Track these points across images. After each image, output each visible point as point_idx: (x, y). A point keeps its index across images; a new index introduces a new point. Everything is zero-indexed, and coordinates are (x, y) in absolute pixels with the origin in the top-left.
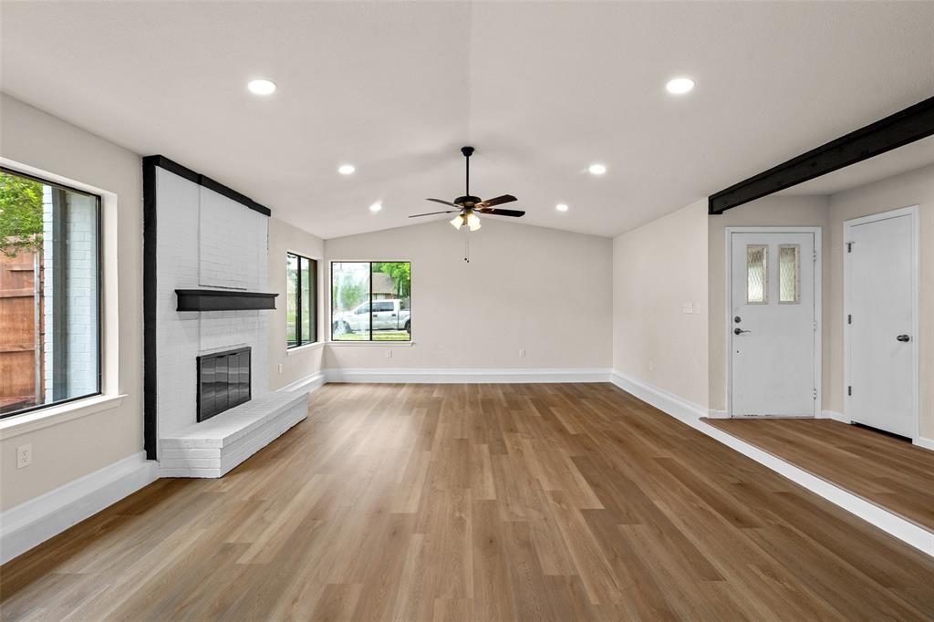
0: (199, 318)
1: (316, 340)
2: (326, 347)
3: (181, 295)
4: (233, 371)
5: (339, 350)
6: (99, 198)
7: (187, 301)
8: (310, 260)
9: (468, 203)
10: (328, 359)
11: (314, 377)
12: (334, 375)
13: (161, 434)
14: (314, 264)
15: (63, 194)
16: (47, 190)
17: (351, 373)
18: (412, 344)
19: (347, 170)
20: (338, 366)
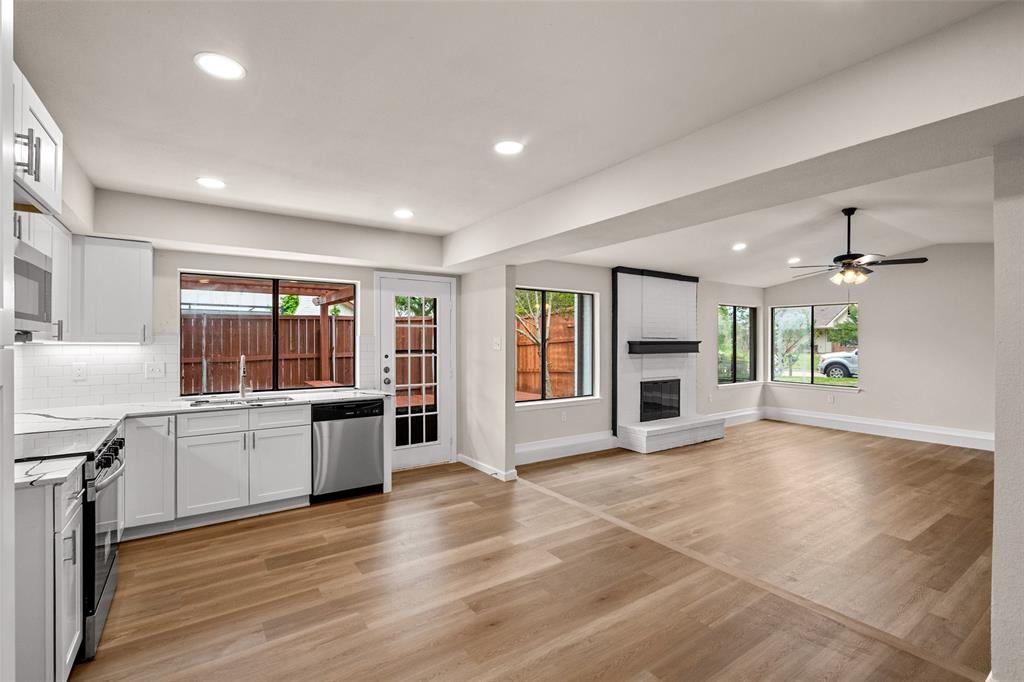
0: (642, 358)
1: (755, 379)
2: (765, 387)
3: (631, 344)
4: (665, 397)
5: (777, 390)
6: (592, 295)
7: (635, 348)
8: (751, 308)
9: (847, 260)
10: (765, 398)
11: (750, 411)
12: (772, 412)
13: (620, 423)
14: (754, 311)
15: (581, 296)
16: (576, 295)
17: (793, 413)
18: (860, 391)
19: (739, 247)
20: (777, 404)
